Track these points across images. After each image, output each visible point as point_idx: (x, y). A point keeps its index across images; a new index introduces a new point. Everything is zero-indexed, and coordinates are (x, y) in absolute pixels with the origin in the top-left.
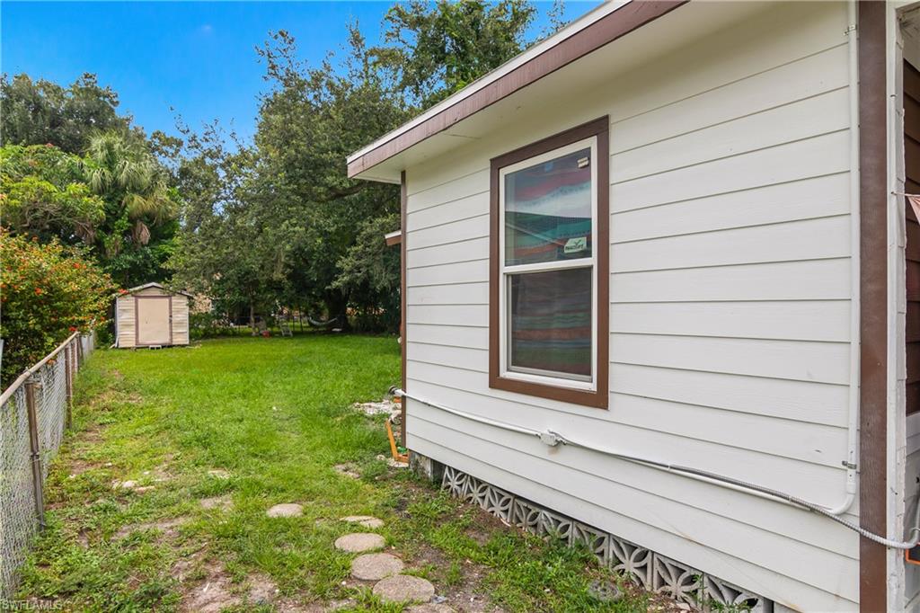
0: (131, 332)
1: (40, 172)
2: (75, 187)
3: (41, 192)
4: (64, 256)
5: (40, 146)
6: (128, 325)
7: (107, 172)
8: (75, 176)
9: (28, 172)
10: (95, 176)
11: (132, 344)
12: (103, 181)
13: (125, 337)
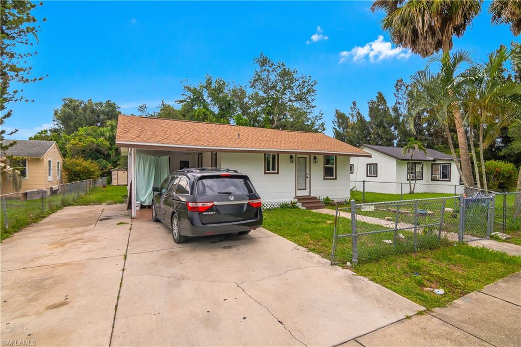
0: (116, 181)
1: (92, 135)
2: (101, 139)
3: (92, 141)
4: (92, 163)
5: (92, 126)
6: (115, 179)
7: (111, 133)
8: (102, 135)
9: (89, 135)
10: (107, 134)
11: (116, 184)
12: (110, 136)
13: (114, 183)
